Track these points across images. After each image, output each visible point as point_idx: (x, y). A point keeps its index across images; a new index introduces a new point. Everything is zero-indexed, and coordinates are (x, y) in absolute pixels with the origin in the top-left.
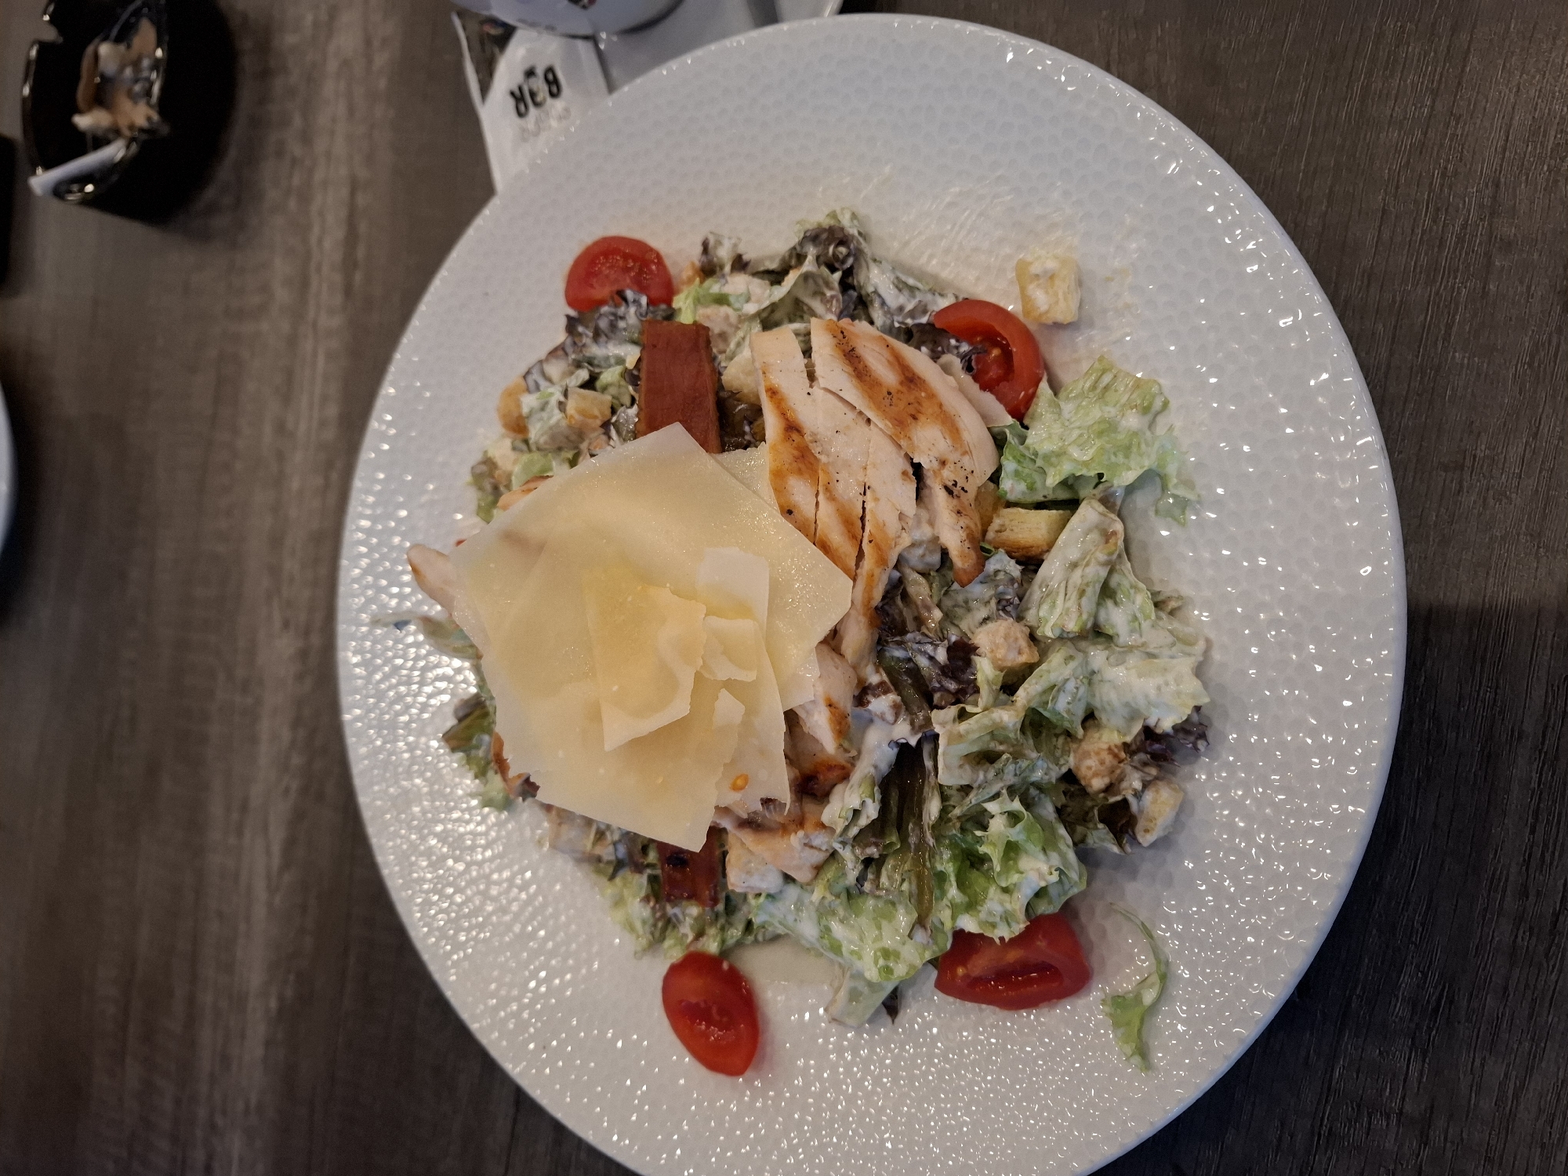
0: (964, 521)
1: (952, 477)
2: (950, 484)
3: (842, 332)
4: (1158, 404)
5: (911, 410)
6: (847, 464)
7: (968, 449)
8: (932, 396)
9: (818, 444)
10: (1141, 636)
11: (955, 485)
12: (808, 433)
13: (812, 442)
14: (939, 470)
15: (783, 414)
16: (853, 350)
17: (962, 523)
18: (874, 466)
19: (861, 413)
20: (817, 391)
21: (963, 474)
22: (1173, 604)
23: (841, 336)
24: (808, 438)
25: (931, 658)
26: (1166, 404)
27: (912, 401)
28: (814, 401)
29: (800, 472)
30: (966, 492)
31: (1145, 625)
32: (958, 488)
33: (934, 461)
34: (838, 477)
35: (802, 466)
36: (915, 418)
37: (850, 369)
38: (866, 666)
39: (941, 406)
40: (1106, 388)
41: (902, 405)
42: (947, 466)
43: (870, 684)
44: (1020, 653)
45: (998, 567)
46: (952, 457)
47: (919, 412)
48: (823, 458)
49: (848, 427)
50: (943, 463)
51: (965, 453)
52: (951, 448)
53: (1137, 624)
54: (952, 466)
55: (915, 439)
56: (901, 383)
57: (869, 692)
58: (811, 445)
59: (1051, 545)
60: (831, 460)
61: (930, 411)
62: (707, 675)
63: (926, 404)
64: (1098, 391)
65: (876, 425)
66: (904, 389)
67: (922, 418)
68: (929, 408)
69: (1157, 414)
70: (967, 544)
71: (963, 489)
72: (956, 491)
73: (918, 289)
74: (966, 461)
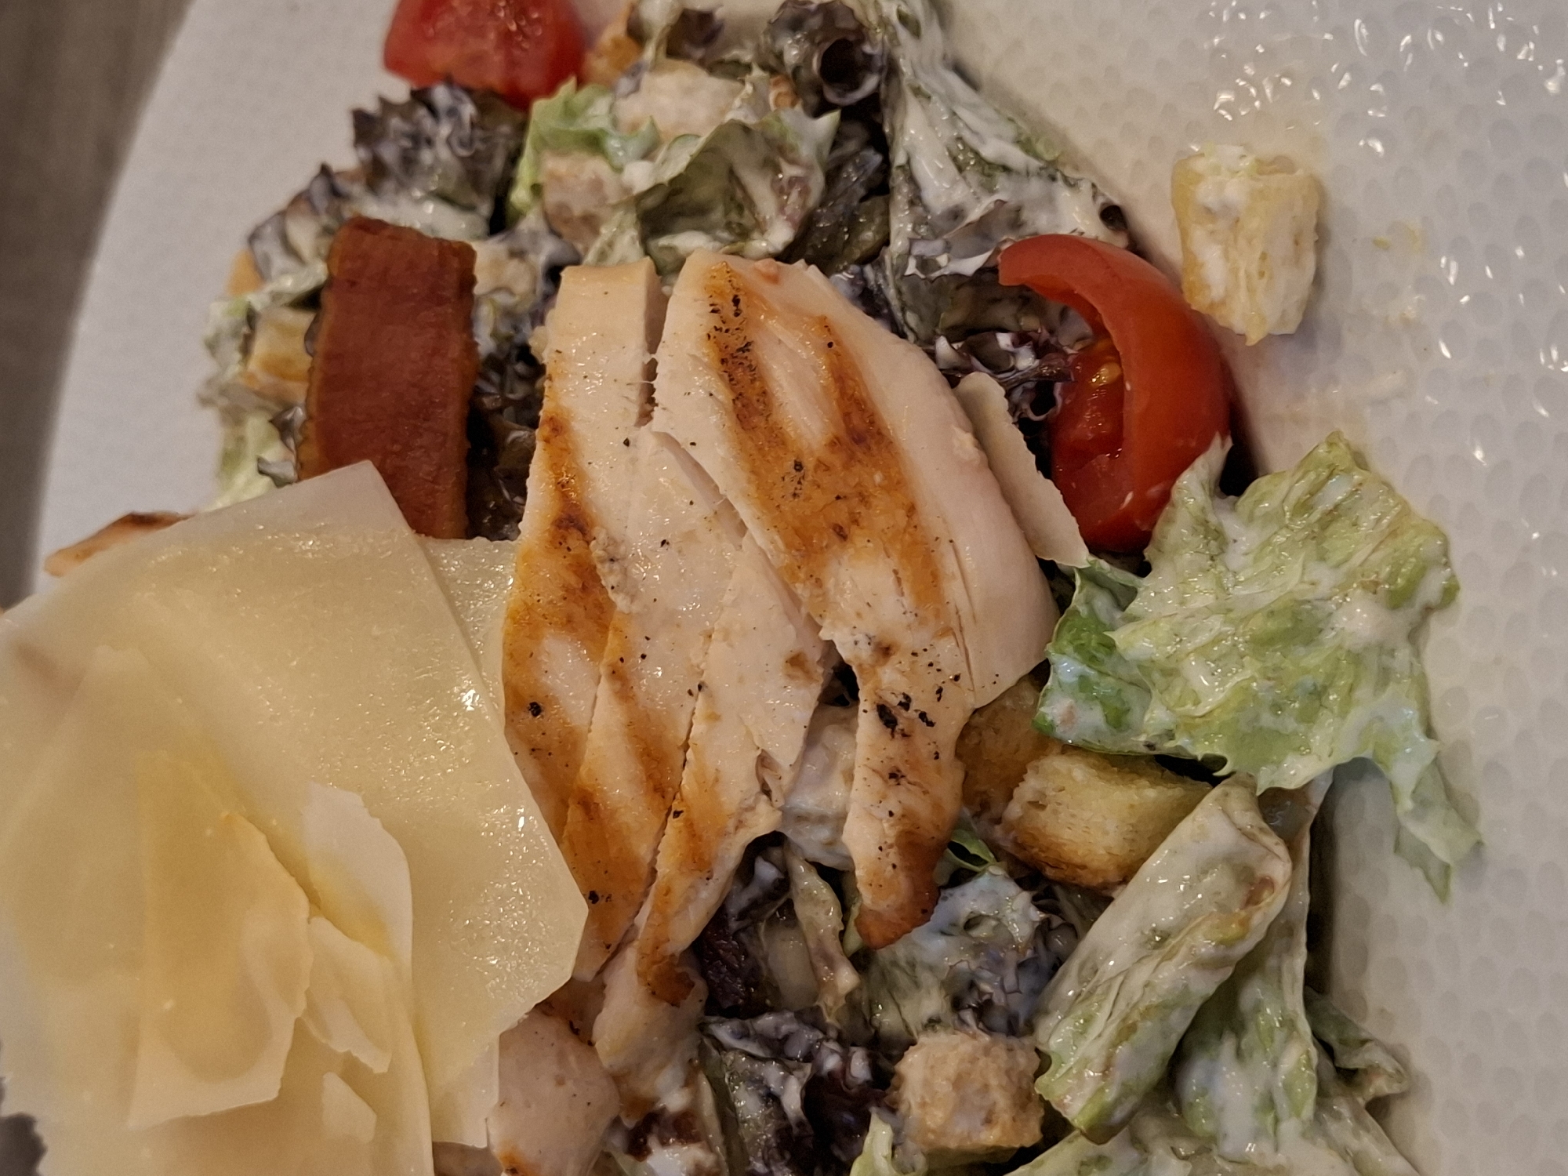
0: (900, 798)
1: (903, 686)
2: (894, 701)
3: (736, 301)
4: (1432, 587)
5: (840, 514)
6: (672, 620)
7: (954, 624)
8: (897, 483)
9: (616, 566)
10: (1277, 1149)
11: (906, 704)
12: (602, 536)
13: (602, 562)
14: (873, 666)
15: (562, 487)
16: (746, 347)
17: (892, 804)
18: (727, 635)
19: (729, 506)
20: (645, 438)
21: (932, 680)
22: (1380, 1086)
23: (729, 309)
24: (597, 551)
25: (772, 1099)
26: (1450, 593)
27: (846, 491)
28: (634, 461)
29: (569, 623)
30: (931, 724)
31: (1290, 1128)
32: (912, 713)
33: (863, 641)
34: (646, 648)
35: (578, 612)
36: (842, 534)
37: (724, 395)
38: (661, 1067)
39: (911, 510)
40: (1334, 514)
41: (820, 499)
42: (894, 659)
43: (664, 1109)
44: (988, 1121)
45: (981, 907)
46: (909, 640)
47: (856, 522)
48: (620, 601)
49: (690, 536)
50: (885, 651)
51: (947, 631)
52: (911, 617)
53: (1270, 1119)
54: (906, 660)
55: (830, 584)
56: (834, 444)
57: (655, 1129)
58: (599, 566)
59: (1127, 872)
60: (636, 608)
61: (881, 521)
62: (314, 1032)
63: (880, 501)
64: (1316, 515)
65: (752, 538)
66: (836, 461)
67: (859, 538)
68: (883, 515)
69: (1428, 610)
70: (893, 857)
71: (923, 716)
72: (904, 719)
73: (1006, 169)
74: (946, 651)
